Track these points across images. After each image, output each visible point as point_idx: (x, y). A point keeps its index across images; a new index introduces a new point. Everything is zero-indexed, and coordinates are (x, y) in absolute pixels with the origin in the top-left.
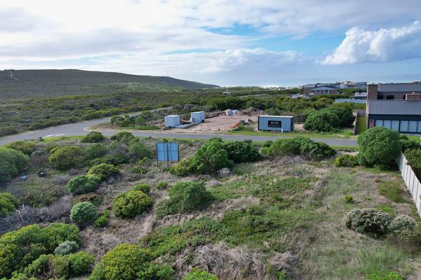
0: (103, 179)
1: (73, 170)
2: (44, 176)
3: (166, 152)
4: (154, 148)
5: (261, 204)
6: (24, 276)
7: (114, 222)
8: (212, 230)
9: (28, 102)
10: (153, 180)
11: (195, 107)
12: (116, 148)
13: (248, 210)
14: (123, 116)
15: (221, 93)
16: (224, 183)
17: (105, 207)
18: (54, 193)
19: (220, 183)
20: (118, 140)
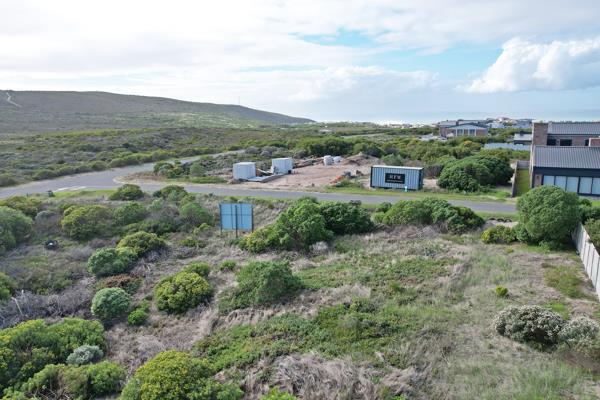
0: (141, 255)
1: (96, 241)
2: (53, 248)
3: (234, 217)
4: (217, 211)
5: (372, 296)
6: (22, 395)
7: (155, 318)
8: (300, 333)
9: (33, 139)
10: (215, 258)
11: (279, 151)
12: (160, 209)
13: (353, 305)
14: (172, 162)
15: (316, 131)
16: (319, 264)
17: (142, 296)
18: (69, 274)
19: (314, 264)
20: (164, 198)
